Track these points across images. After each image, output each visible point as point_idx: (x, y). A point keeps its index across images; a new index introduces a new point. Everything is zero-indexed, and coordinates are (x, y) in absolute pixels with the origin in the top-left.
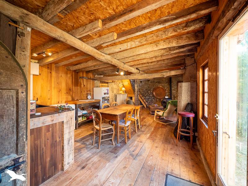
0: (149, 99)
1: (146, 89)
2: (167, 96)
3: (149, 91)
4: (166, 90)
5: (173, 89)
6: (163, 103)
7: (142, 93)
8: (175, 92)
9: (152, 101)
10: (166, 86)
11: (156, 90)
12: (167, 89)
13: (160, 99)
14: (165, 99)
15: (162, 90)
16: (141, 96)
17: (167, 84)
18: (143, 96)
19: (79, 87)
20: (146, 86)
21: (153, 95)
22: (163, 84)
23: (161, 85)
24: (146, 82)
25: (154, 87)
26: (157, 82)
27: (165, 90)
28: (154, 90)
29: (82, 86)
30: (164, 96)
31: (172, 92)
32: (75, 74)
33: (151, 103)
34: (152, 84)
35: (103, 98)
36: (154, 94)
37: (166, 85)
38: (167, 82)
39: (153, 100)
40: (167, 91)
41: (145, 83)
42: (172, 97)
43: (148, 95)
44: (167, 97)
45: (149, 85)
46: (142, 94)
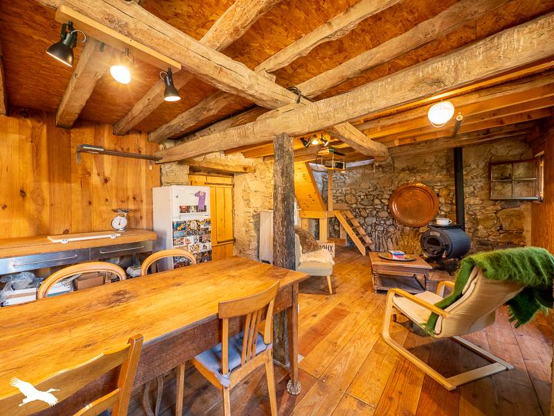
0: (376, 224)
1: (366, 195)
2: (445, 217)
3: (377, 201)
4: (438, 195)
5: (467, 190)
6: (428, 242)
7: (354, 206)
8: (477, 201)
9: (388, 232)
10: (440, 181)
11: (400, 195)
12: (444, 192)
13: (416, 228)
14: (438, 227)
15: (421, 197)
16: (350, 216)
17: (444, 172)
18: (356, 217)
19: (76, 186)
20: (365, 185)
21: (391, 213)
22: (426, 176)
23: (419, 179)
24: (367, 171)
25: (393, 188)
26: (403, 170)
27: (433, 197)
28: (395, 195)
29: (95, 180)
30: (431, 218)
31: (466, 201)
32: (48, 131)
33: (383, 240)
34: (388, 175)
35: (176, 226)
36: (394, 208)
37: (439, 176)
38: (442, 168)
39: (391, 229)
40: (442, 200)
41: (363, 175)
42: (466, 219)
43: (375, 212)
44: (443, 222)
45: (375, 182)
46: (353, 210)
